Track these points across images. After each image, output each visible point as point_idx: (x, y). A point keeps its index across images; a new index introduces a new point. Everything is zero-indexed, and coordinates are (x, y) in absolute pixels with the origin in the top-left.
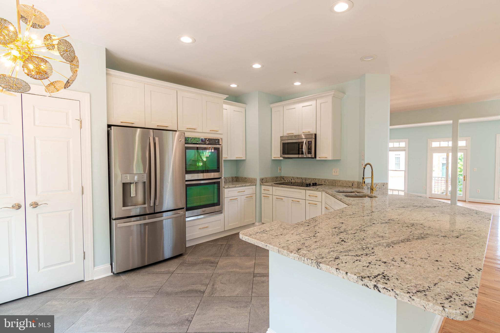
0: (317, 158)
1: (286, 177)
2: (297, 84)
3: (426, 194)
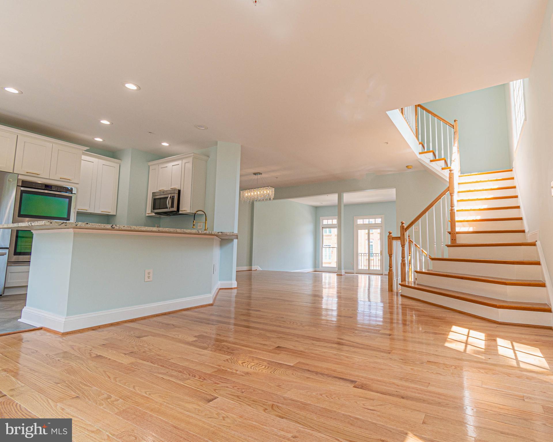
0: (180, 212)
2: (165, 144)
3: (354, 270)
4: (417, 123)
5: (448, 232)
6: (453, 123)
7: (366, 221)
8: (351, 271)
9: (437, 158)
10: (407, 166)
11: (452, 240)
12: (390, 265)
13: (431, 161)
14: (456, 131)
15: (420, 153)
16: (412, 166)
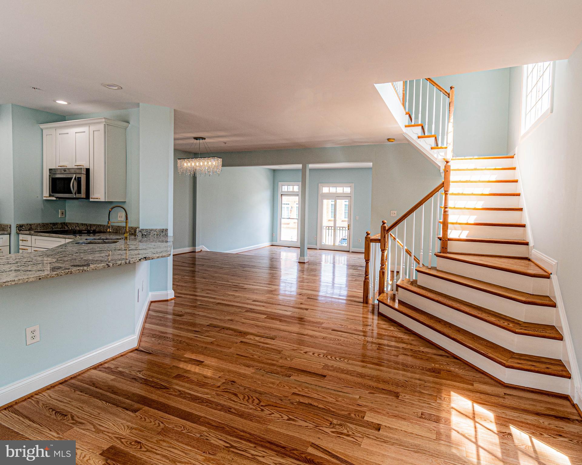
0: (91, 200)
1: (69, 223)
2: (62, 102)
3: (317, 245)
4: (404, 87)
5: (438, 238)
6: (448, 90)
7: (333, 190)
8: (314, 247)
9: (426, 134)
10: (388, 139)
11: (443, 248)
12: (367, 272)
13: (419, 137)
14: (452, 102)
15: (406, 126)
16: (394, 139)
